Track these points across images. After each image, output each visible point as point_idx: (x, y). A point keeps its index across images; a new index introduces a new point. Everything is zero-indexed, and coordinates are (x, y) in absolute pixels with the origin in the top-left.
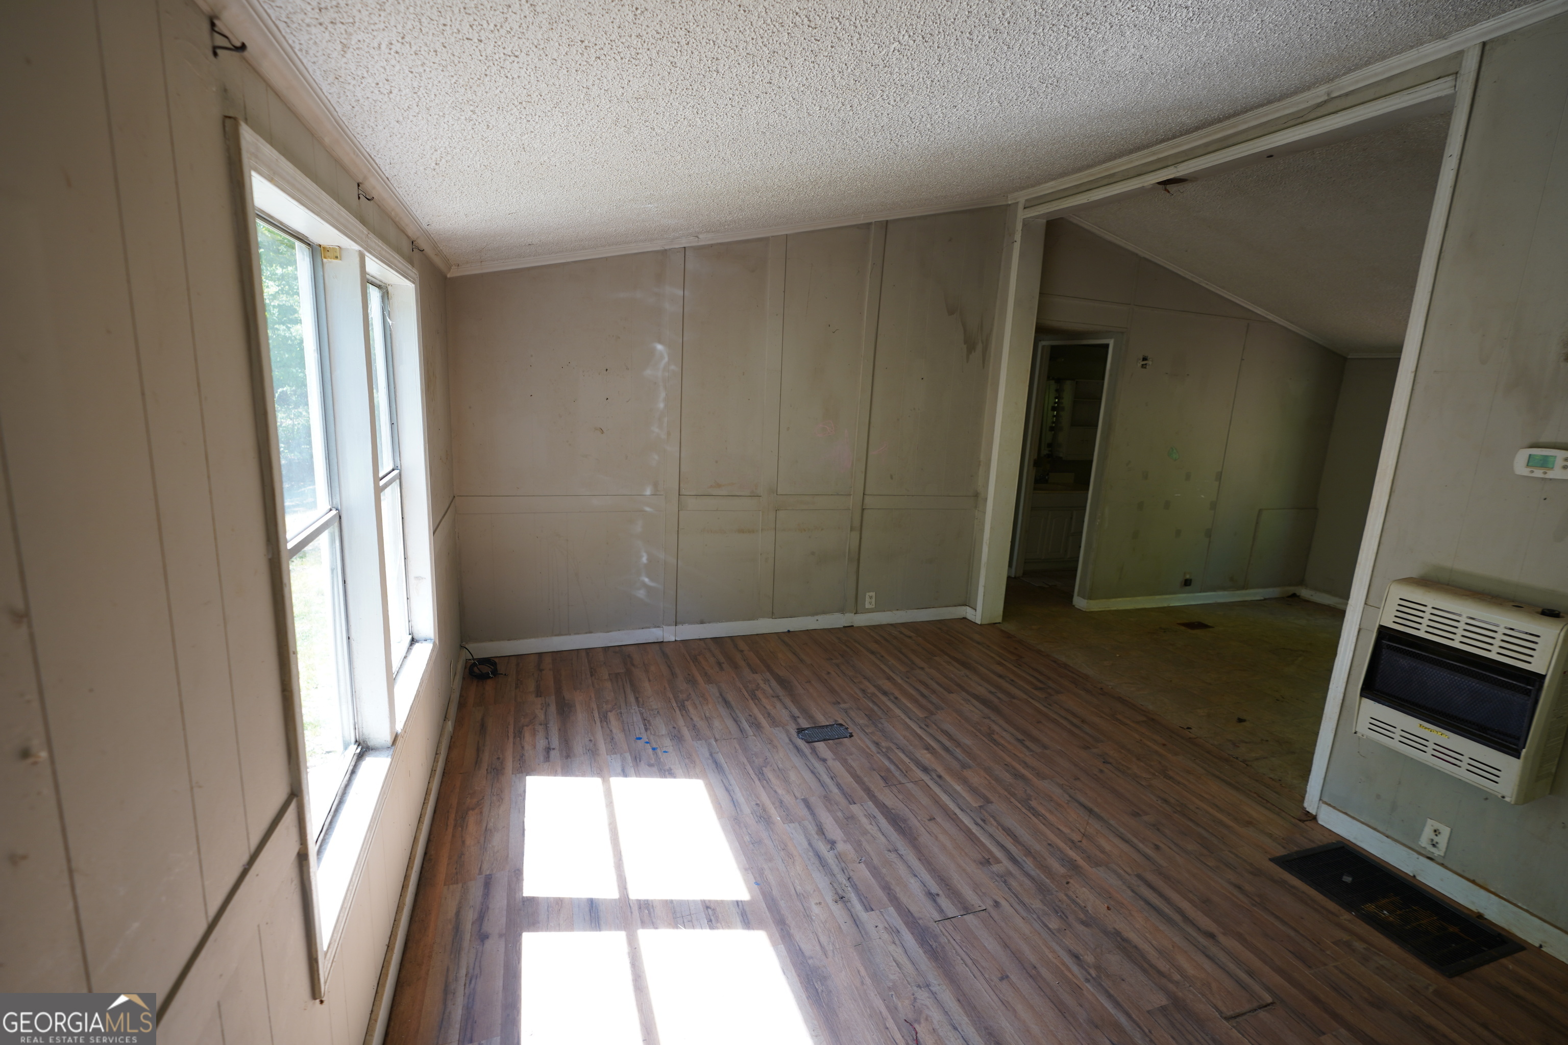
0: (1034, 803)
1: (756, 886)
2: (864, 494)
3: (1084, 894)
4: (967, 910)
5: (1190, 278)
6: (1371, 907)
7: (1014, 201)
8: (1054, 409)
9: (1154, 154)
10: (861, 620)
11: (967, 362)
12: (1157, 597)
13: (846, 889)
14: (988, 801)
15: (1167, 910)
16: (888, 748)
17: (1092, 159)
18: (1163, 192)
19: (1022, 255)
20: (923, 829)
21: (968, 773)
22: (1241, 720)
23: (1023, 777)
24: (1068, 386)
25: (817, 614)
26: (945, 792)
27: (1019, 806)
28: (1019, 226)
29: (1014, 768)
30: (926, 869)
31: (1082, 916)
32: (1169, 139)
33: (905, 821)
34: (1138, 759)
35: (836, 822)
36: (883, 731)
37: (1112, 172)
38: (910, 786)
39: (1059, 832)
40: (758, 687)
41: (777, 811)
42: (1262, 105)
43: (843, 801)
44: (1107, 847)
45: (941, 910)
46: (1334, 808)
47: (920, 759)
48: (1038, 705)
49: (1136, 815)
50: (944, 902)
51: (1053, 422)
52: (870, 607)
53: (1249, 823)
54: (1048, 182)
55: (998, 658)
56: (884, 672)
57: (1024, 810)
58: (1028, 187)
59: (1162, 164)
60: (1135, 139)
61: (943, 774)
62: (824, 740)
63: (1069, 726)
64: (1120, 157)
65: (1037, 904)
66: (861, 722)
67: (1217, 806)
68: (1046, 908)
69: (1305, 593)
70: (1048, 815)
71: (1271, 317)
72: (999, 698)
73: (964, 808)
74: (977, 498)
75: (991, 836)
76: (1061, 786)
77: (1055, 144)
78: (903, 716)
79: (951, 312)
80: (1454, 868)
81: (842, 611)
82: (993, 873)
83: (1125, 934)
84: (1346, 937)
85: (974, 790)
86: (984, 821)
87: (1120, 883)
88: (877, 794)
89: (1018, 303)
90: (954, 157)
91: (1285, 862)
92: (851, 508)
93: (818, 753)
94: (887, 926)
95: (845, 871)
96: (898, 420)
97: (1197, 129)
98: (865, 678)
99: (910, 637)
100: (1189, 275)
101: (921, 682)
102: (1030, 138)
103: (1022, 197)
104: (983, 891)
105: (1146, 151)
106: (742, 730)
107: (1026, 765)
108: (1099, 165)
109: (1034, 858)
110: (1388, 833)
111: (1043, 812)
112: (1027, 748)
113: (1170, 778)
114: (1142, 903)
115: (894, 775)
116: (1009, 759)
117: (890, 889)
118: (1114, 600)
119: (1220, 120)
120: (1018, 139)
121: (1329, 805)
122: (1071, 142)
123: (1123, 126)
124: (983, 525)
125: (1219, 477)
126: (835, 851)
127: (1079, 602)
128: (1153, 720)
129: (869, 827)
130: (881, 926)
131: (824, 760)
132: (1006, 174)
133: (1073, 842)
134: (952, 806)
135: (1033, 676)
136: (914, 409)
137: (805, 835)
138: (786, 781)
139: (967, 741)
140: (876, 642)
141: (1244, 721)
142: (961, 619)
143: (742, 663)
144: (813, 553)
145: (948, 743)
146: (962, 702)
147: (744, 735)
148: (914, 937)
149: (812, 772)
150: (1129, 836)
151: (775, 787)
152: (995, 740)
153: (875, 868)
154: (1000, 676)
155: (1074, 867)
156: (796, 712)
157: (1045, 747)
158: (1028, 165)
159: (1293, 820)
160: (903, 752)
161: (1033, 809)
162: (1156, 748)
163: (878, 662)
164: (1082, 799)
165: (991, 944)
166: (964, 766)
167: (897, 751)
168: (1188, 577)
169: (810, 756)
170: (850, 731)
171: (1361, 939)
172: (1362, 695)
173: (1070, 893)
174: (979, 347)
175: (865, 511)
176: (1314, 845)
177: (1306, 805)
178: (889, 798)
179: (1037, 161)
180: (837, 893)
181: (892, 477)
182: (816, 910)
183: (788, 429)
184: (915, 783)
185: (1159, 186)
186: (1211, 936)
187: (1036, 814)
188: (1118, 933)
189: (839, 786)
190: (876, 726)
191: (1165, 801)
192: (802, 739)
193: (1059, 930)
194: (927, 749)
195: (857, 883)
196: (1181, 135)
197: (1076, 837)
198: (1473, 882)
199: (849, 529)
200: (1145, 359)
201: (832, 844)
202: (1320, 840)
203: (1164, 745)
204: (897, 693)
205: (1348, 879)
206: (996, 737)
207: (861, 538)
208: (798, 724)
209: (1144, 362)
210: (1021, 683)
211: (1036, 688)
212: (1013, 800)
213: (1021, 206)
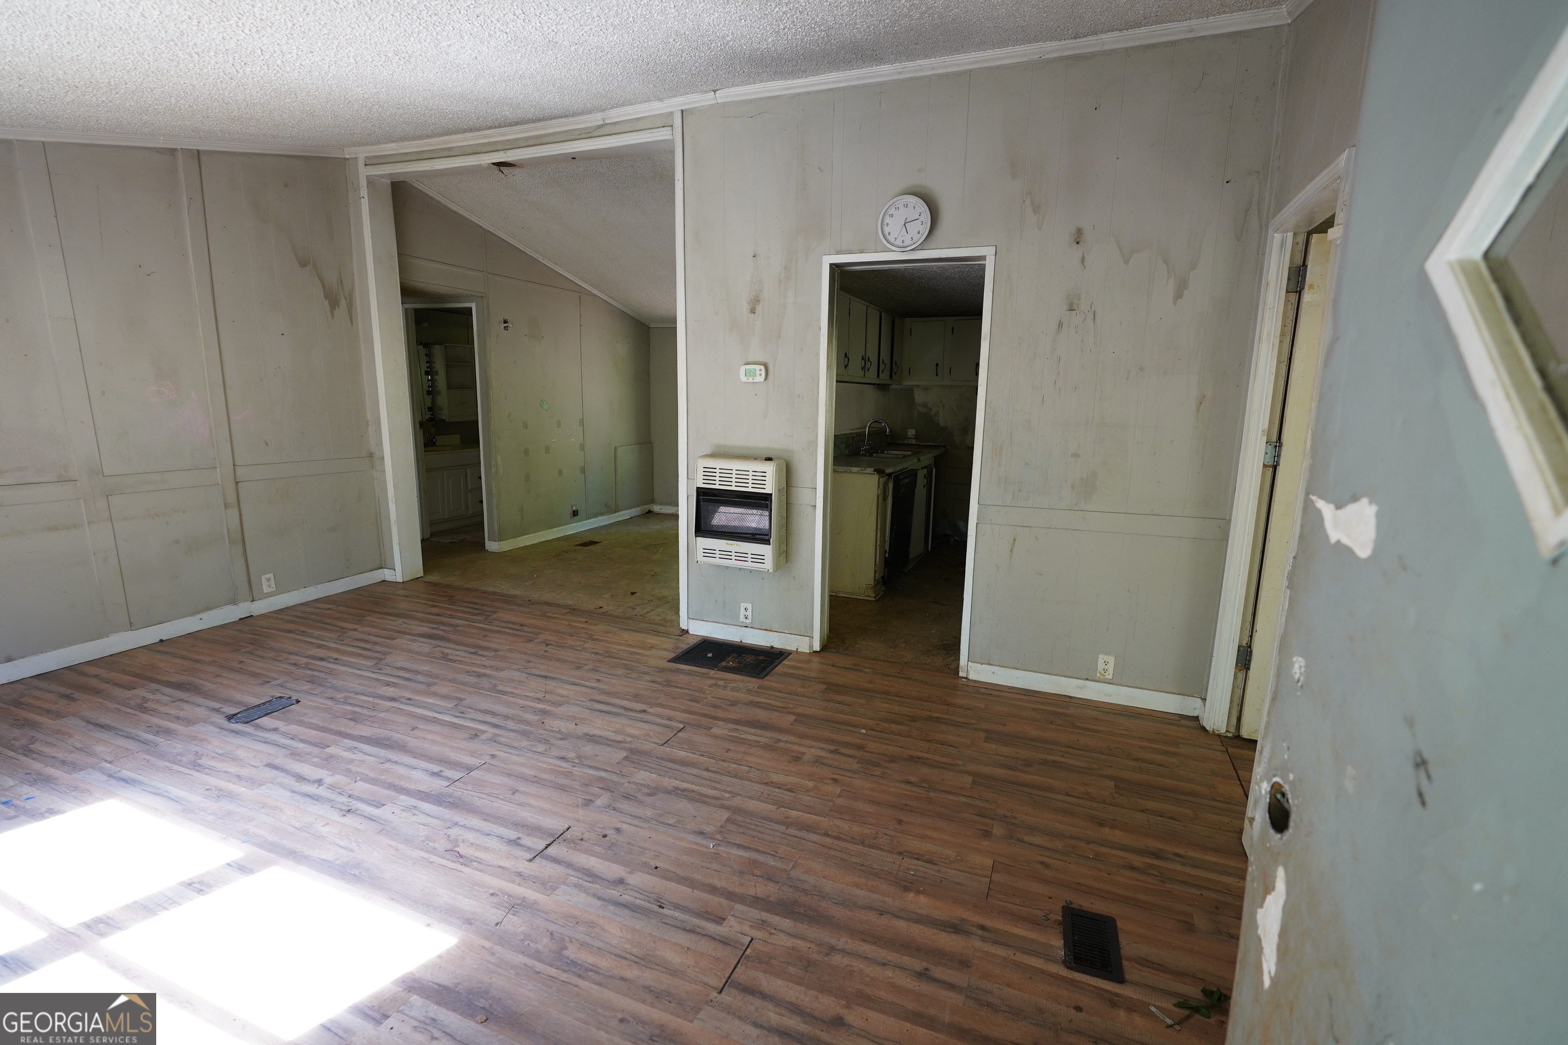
0: (500, 688)
1: (245, 844)
2: (234, 465)
3: (557, 724)
4: (470, 769)
5: (528, 253)
6: (724, 664)
7: (354, 156)
8: (427, 373)
9: (485, 137)
10: (260, 607)
11: (333, 318)
12: (555, 529)
13: (350, 804)
14: (461, 699)
15: (614, 710)
16: (345, 698)
17: (431, 130)
18: (498, 172)
19: (372, 213)
20: (408, 738)
21: (434, 689)
22: (633, 593)
23: (485, 675)
24: (437, 350)
25: (199, 612)
26: (419, 707)
27: (489, 693)
28: (363, 183)
29: (474, 672)
30: (423, 761)
31: (560, 736)
32: (495, 127)
33: (388, 739)
34: (571, 636)
35: (315, 766)
36: (333, 687)
37: (450, 146)
38: (382, 715)
39: (527, 697)
40: (146, 700)
41: (238, 785)
42: (561, 117)
43: (315, 750)
44: (564, 693)
45: (448, 779)
46: (696, 619)
47: (384, 694)
48: (480, 625)
49: (578, 668)
50: (449, 773)
51: (429, 387)
52: (270, 590)
53: (652, 648)
54: (388, 143)
55: (431, 603)
56: (311, 643)
57: (493, 694)
58: (367, 144)
59: (493, 148)
60: (469, 121)
61: (411, 696)
62: (266, 715)
63: (511, 632)
64: (456, 134)
65: (525, 743)
66: (304, 688)
67: (630, 645)
68: (532, 743)
69: (656, 508)
70: (514, 691)
71: (595, 292)
72: (443, 630)
73: (442, 711)
74: (373, 458)
75: (472, 719)
76: (519, 670)
77: (399, 108)
78: (351, 670)
79: (303, 263)
80: (757, 627)
81: (234, 601)
82: (484, 740)
83: (591, 733)
84: (714, 682)
85: (445, 697)
86: (462, 713)
87: (580, 708)
88: (349, 731)
89: (377, 260)
90: (297, 98)
91: (677, 660)
92: (220, 483)
93: (265, 727)
94: (403, 808)
95: (343, 793)
96: (261, 380)
97: (517, 124)
98: (291, 654)
99: (329, 609)
100: (527, 251)
101: (357, 640)
102: (378, 98)
103: (362, 153)
104: (480, 753)
105: (477, 133)
106: (145, 742)
107: (485, 667)
108: (437, 137)
109: (512, 719)
110: (725, 622)
111: (510, 690)
112: (482, 656)
113: (596, 640)
114: (598, 713)
115: (361, 714)
116: (468, 668)
117: (394, 786)
118: (520, 538)
119: (533, 121)
120: (366, 96)
121: (694, 619)
122: (414, 110)
123: (459, 107)
124: (385, 483)
125: (582, 422)
126: (325, 785)
127: (492, 546)
128: (574, 609)
129: (353, 756)
130: (397, 811)
131: (275, 730)
132: (348, 126)
133: (539, 699)
134: (429, 714)
135: (470, 607)
136: (279, 367)
137: (283, 788)
138: (234, 759)
139: (426, 668)
140: (290, 622)
141: (635, 593)
142: (380, 582)
143: (104, 686)
144: (177, 542)
145: (407, 675)
146: (408, 643)
147: (151, 744)
148: (431, 804)
149: (265, 742)
150: (578, 681)
151: (224, 769)
152: (451, 660)
153: (373, 779)
154: (438, 615)
155: (545, 712)
156: (217, 705)
157: (496, 650)
158: (371, 122)
159: (676, 637)
160: (363, 694)
161: (501, 691)
162: (581, 625)
163: (302, 638)
164: (537, 672)
165: (497, 779)
166: (429, 685)
167: (356, 696)
168: (574, 508)
169: (255, 732)
170: (294, 698)
171: (721, 679)
172: (696, 536)
173: (547, 728)
174: (343, 303)
175: (240, 485)
176: (689, 646)
177: (681, 626)
178: (365, 730)
179: (380, 120)
180: (341, 810)
181: (267, 444)
182: (325, 830)
183: (103, 393)
184: (387, 711)
185: (495, 167)
186: (644, 711)
187: (504, 693)
188: (586, 734)
189: (302, 741)
190: (323, 686)
191: (596, 653)
192: (237, 722)
193: (546, 750)
194: (388, 685)
195: (359, 796)
196: (505, 126)
197: (540, 696)
198: (766, 630)
199: (223, 507)
200: (505, 322)
201: (320, 782)
202: (691, 642)
203: (586, 622)
204: (335, 655)
205: (710, 655)
206: (450, 657)
207: (241, 516)
208: (224, 713)
209: (506, 325)
210: (460, 615)
211: (475, 615)
212: (481, 691)
213: (361, 163)
